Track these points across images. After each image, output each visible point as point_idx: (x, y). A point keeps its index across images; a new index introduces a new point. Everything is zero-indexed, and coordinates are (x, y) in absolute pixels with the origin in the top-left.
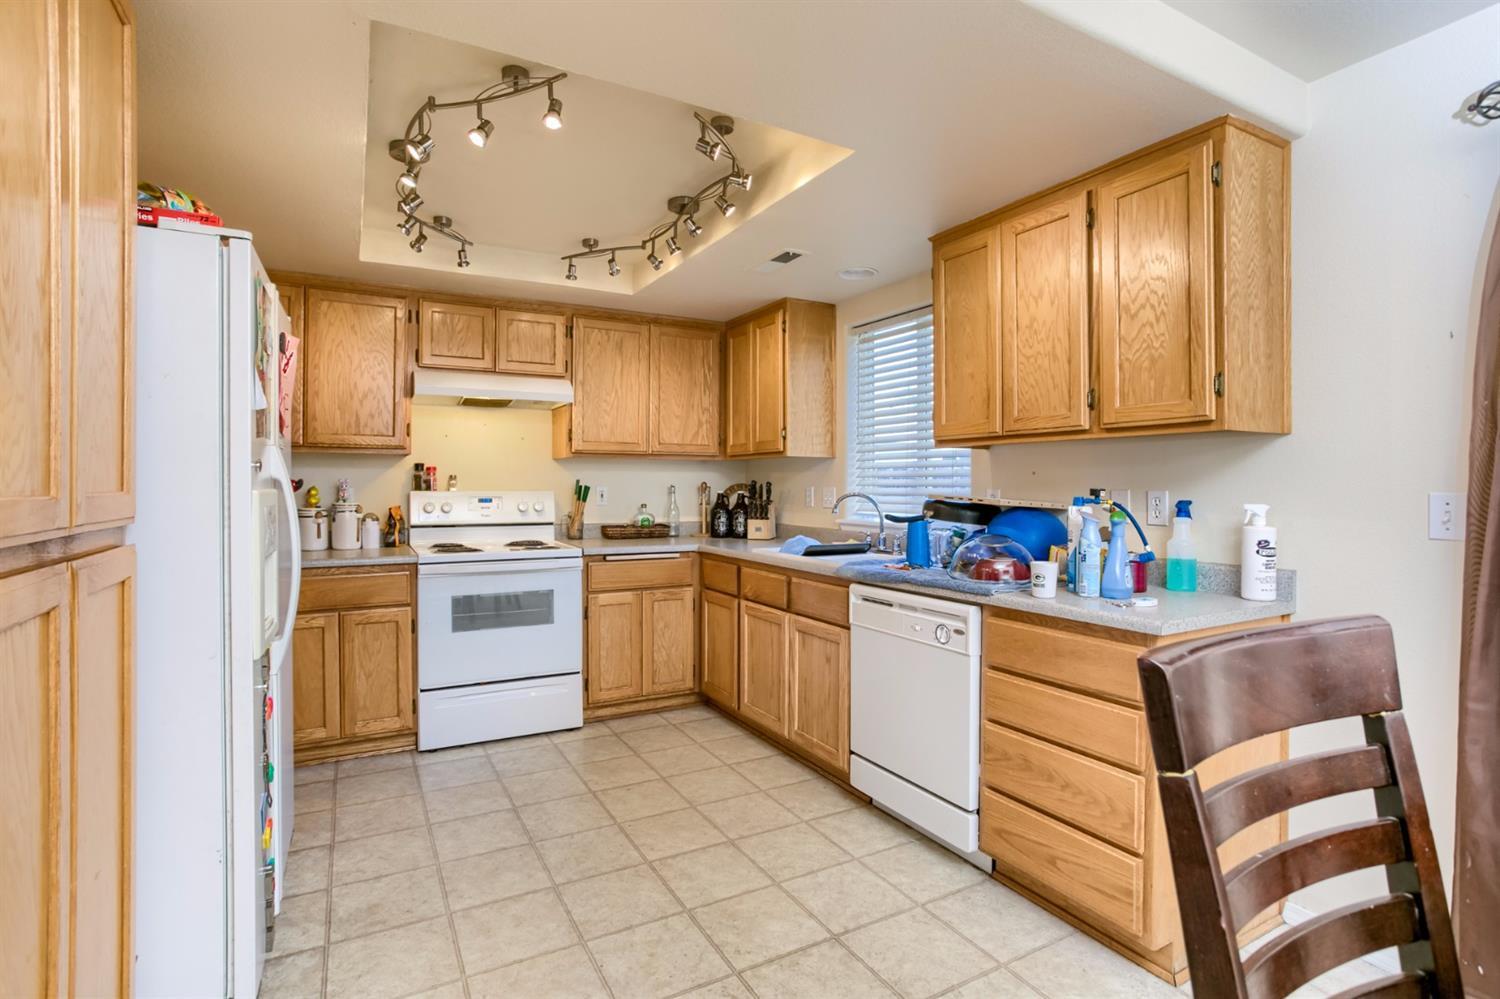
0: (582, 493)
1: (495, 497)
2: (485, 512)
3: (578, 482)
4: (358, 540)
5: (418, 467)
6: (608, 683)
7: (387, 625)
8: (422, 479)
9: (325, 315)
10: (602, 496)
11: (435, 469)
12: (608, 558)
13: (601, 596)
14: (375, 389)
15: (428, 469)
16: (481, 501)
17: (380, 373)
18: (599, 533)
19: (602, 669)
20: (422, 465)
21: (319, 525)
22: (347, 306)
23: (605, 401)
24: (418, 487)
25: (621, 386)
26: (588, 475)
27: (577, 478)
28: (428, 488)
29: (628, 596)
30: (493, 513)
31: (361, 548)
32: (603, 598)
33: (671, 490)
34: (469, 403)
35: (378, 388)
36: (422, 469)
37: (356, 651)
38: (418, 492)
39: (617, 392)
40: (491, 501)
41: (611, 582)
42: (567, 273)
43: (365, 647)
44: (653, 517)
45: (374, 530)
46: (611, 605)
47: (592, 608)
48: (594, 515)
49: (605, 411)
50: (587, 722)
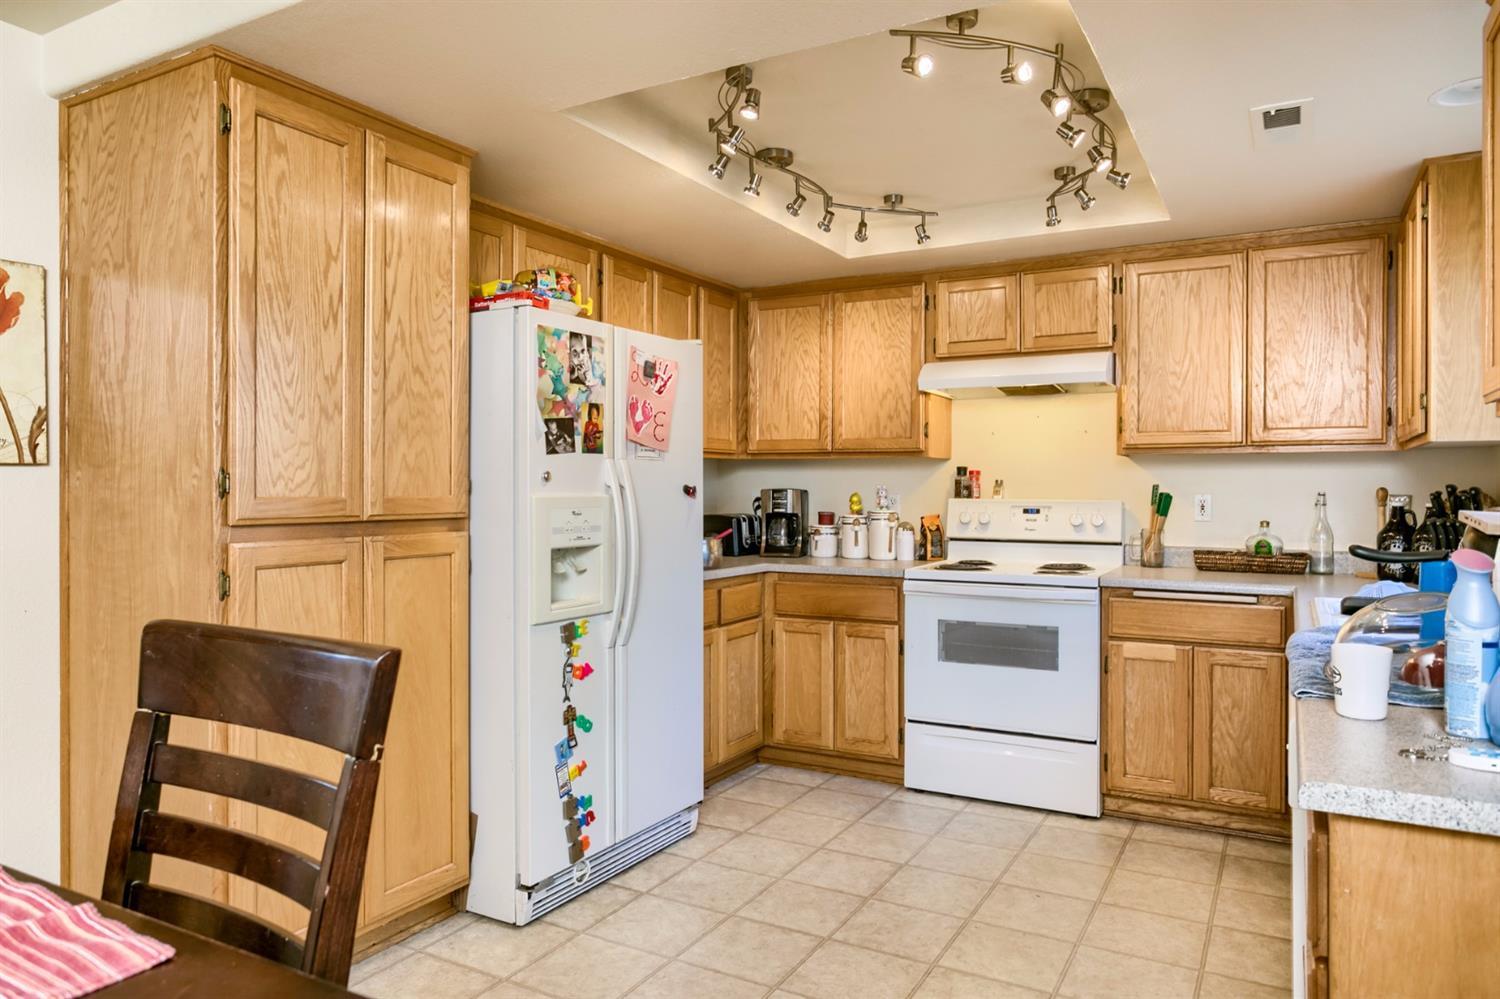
0: (1162, 504)
1: (1044, 507)
2: (1030, 525)
3: (1155, 488)
4: (890, 550)
5: (961, 471)
6: (1137, 768)
7: (876, 641)
8: (964, 485)
9: (849, 317)
10: (1203, 508)
11: (978, 473)
12: (1136, 593)
13: (1127, 645)
14: (893, 389)
15: (971, 473)
16: (1026, 511)
17: (897, 370)
18: (1190, 562)
19: (1128, 747)
20: (965, 469)
21: (856, 532)
22: (867, 304)
23: (1174, 373)
24: (958, 494)
25: (1199, 350)
26: (1171, 478)
27: (1156, 483)
28: (970, 496)
29: (1169, 652)
30: (1041, 528)
31: (896, 559)
32: (1130, 649)
33: (1321, 500)
34: (1012, 392)
35: (896, 386)
36: (965, 474)
37: (847, 663)
38: (957, 500)
39: (1192, 358)
40: (1038, 511)
41: (1142, 628)
42: (1047, 219)
43: (856, 661)
44: (1280, 541)
45: (908, 542)
46: (1141, 659)
47: (1113, 660)
48: (1183, 533)
49: (1175, 387)
50: (1105, 815)
